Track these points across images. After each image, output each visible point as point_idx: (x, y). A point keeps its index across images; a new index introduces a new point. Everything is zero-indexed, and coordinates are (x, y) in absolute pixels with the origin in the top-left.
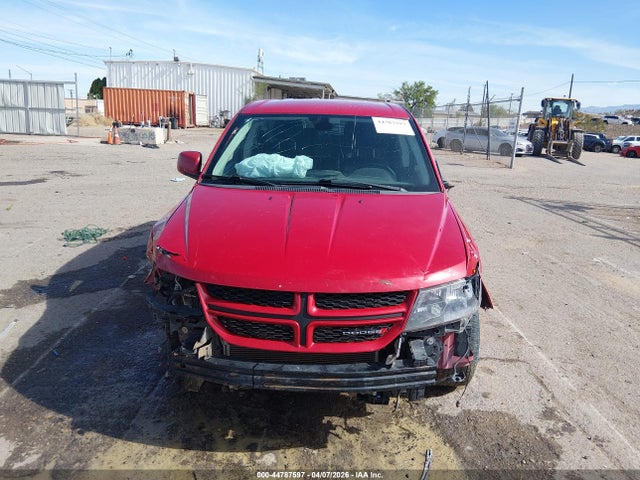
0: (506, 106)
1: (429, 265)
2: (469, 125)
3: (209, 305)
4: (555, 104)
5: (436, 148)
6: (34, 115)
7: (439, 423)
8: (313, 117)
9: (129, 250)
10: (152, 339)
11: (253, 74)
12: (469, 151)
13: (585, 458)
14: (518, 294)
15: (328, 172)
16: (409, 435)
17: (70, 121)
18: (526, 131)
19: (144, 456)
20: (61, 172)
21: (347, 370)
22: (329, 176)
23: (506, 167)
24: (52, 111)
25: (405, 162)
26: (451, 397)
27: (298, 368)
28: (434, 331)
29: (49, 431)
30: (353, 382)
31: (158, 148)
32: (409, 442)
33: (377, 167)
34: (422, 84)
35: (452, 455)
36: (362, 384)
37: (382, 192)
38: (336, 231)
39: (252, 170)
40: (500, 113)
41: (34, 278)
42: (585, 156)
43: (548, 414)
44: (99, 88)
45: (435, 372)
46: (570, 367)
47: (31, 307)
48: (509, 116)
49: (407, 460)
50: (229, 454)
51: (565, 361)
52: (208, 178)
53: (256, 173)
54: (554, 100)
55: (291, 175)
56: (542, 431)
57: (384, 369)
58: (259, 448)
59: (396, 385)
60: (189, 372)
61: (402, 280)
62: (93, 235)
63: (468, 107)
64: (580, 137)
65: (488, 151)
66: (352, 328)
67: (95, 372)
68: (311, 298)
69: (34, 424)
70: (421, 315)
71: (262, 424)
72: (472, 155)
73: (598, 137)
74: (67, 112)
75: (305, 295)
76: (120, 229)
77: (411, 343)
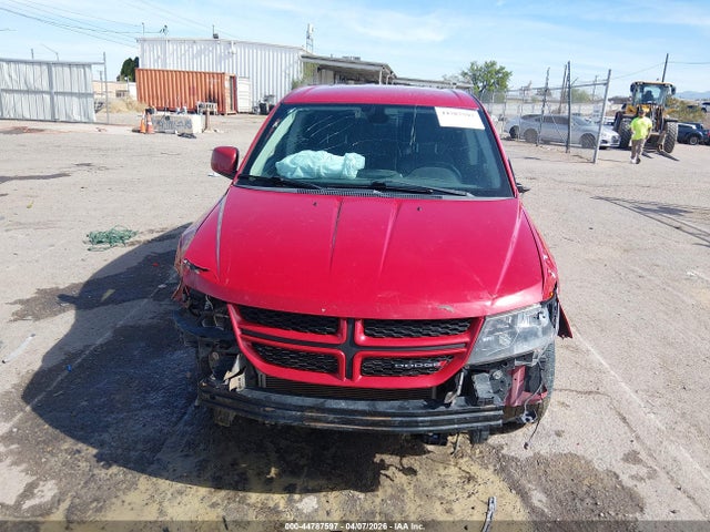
0: (589, 90)
1: (498, 287)
2: (546, 113)
3: (242, 330)
4: (646, 89)
5: (508, 139)
6: (59, 100)
7: (504, 466)
8: (365, 107)
9: (160, 255)
10: (182, 359)
11: (301, 53)
12: (547, 142)
13: (673, 512)
14: (599, 313)
15: (383, 172)
16: (470, 479)
17: (99, 106)
18: (612, 119)
19: (169, 496)
20: (88, 165)
21: (400, 407)
22: (383, 177)
23: (589, 161)
24: (79, 95)
25: (473, 159)
26: (519, 436)
27: (343, 404)
28: (502, 364)
29: (65, 464)
30: (406, 422)
31: (194, 137)
32: (469, 487)
33: (440, 166)
34: (493, 64)
35: (519, 504)
36: (417, 424)
37: (445, 197)
38: (389, 244)
39: (294, 170)
40: (582, 99)
41: (54, 286)
42: (679, 149)
43: (632, 457)
44: (130, 69)
45: (501, 412)
46: (658, 402)
47: (50, 319)
48: (592, 102)
49: (466, 509)
50: (264, 496)
51: (653, 394)
52: (244, 179)
53: (300, 174)
54: (645, 85)
55: (339, 176)
56: (625, 479)
57: (442, 408)
58: (298, 490)
59: (456, 426)
60: (219, 404)
61: (467, 305)
62: (121, 238)
63: (546, 91)
64: (674, 127)
65: (568, 142)
66: (407, 359)
67: (117, 397)
68: (359, 325)
69: (48, 456)
70: (487, 345)
71: (303, 462)
72: (549, 147)
73: (694, 127)
74: (96, 96)
75: (352, 321)
76: (152, 231)
77: (475, 377)
